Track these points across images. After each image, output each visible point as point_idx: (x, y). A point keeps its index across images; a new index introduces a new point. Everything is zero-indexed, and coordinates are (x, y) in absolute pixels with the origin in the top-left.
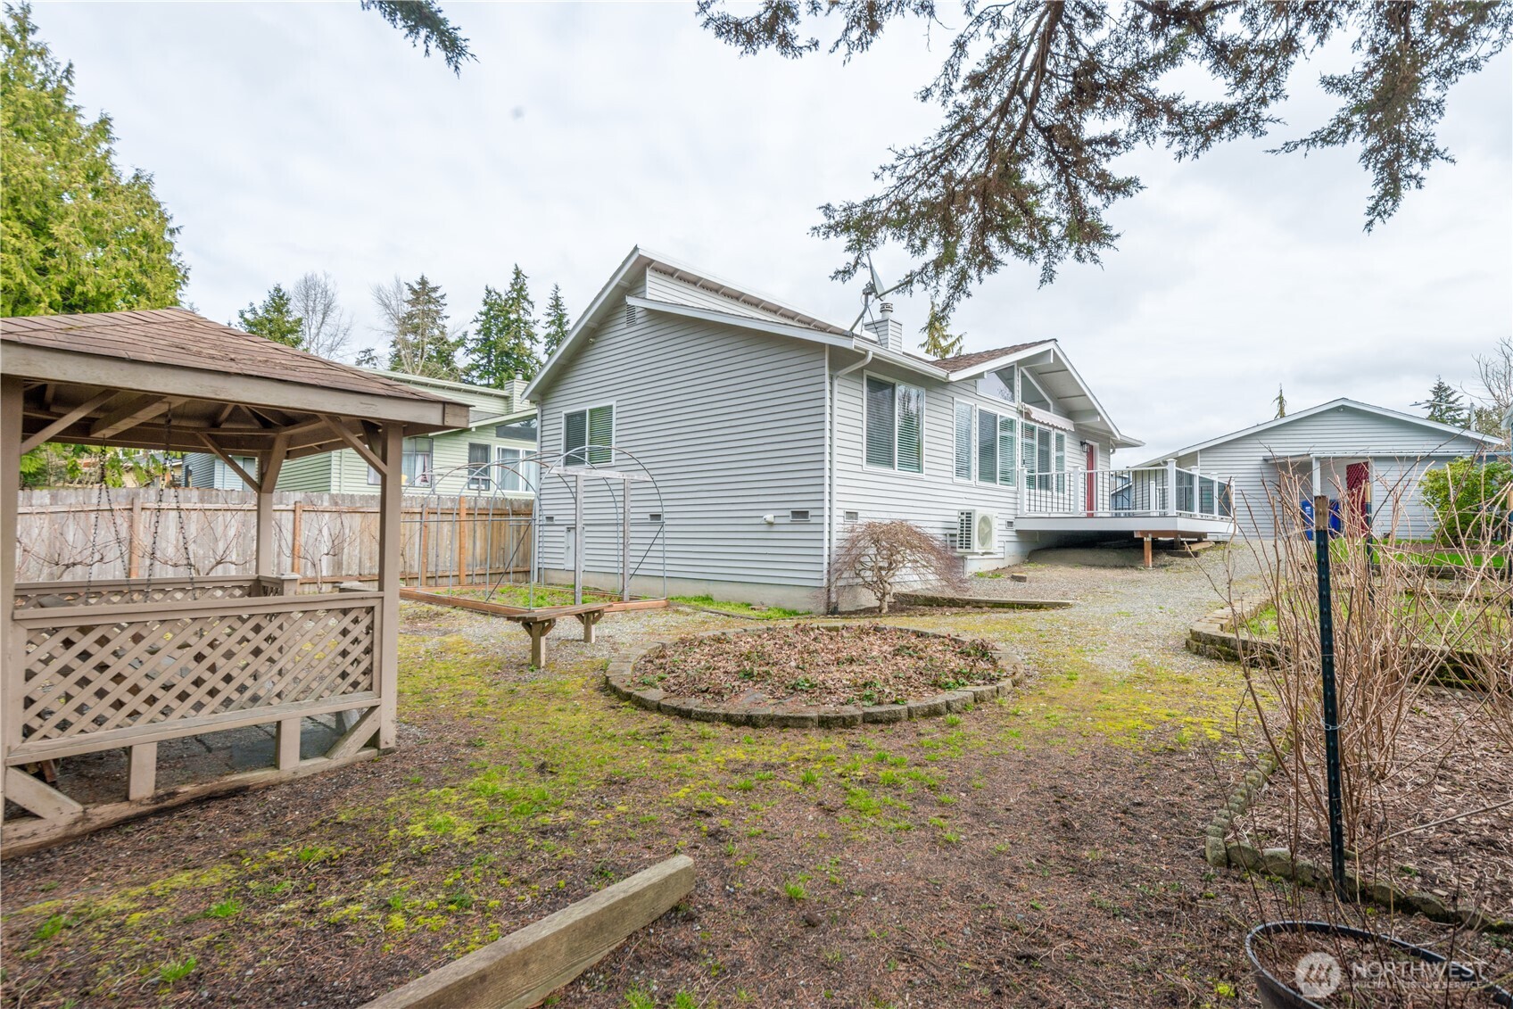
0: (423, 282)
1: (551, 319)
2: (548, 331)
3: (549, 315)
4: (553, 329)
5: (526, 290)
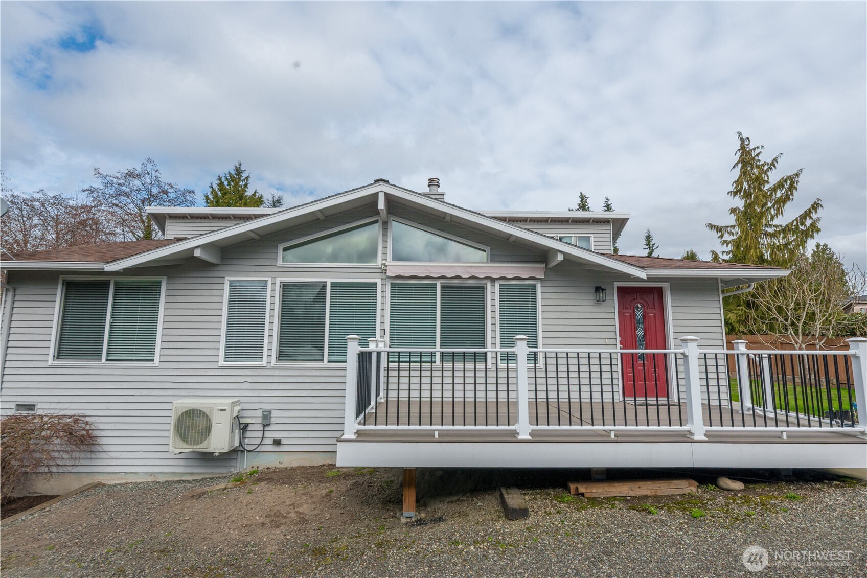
5: (588, 205)
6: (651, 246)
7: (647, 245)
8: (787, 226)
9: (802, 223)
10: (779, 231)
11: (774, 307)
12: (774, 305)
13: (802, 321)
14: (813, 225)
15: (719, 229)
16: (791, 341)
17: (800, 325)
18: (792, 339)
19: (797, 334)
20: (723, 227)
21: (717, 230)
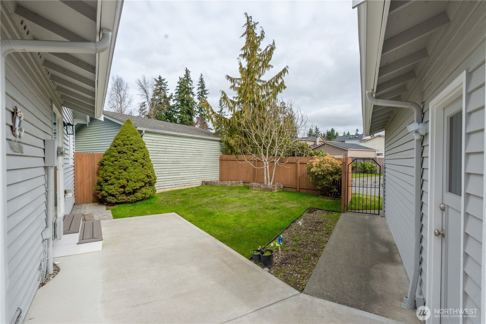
0: (160, 78)
1: (199, 86)
2: (198, 91)
3: (199, 85)
4: (200, 90)
5: (190, 77)
6: (222, 106)
7: (220, 105)
8: (269, 82)
9: (277, 82)
10: (264, 85)
11: (253, 135)
12: (254, 133)
13: (269, 146)
14: (282, 83)
15: (232, 80)
16: (262, 160)
17: (268, 148)
18: (263, 158)
19: (265, 154)
20: (235, 79)
21: (231, 80)
